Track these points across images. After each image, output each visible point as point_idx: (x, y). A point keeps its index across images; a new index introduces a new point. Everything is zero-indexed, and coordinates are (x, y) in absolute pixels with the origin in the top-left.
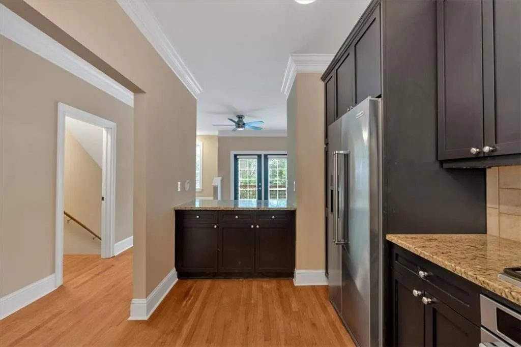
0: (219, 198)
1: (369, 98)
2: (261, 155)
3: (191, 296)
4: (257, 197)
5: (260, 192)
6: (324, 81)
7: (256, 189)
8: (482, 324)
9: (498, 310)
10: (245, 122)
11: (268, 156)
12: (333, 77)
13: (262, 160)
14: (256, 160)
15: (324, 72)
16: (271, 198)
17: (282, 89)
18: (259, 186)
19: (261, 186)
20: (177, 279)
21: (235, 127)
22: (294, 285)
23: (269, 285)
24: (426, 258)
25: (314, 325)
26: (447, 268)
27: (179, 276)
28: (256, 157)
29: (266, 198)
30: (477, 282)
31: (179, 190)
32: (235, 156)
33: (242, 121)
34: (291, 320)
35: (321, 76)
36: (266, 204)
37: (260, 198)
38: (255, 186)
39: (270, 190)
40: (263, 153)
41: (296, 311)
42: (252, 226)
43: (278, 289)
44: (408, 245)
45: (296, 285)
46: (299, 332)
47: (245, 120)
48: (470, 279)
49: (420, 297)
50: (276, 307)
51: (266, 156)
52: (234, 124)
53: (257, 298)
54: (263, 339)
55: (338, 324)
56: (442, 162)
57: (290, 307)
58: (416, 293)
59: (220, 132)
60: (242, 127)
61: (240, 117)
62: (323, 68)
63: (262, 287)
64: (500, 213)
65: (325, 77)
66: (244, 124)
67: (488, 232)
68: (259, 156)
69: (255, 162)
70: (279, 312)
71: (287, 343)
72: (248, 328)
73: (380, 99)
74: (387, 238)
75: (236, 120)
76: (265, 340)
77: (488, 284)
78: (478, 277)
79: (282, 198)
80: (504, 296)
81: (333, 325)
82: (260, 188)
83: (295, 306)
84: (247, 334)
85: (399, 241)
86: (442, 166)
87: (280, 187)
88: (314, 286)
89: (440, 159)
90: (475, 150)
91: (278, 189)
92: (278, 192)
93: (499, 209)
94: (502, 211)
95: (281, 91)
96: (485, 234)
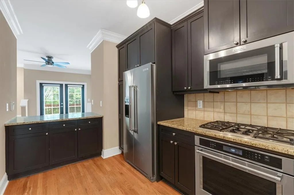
0: (27, 115)
1: (151, 63)
2: (63, 84)
3: (30, 188)
4: (59, 112)
5: (62, 109)
6: (118, 48)
7: (59, 107)
8: (195, 144)
9: (200, 138)
10: (54, 61)
11: (68, 85)
12: (125, 47)
13: (64, 88)
14: (59, 87)
15: (118, 44)
16: (70, 112)
17: (88, 46)
18: (61, 105)
19: (63, 105)
20: (8, 181)
21: (45, 63)
22: (103, 158)
23: (88, 163)
24: (176, 128)
25: (121, 173)
26: (184, 130)
27: (9, 178)
28: (59, 85)
29: (67, 112)
30: (194, 132)
31: (7, 110)
32: (41, 84)
33: (51, 60)
34: (109, 176)
35: (116, 45)
36: (67, 116)
37: (62, 113)
38: (58, 105)
39: (70, 107)
40: (64, 83)
41: (110, 171)
42: (76, 130)
43: (95, 163)
44: (168, 124)
45: (104, 158)
46: (116, 180)
47: (53, 60)
48: (192, 131)
49: (173, 143)
50: (98, 173)
51: (66, 85)
52: (45, 61)
53: (84, 172)
54: (98, 191)
55: (132, 169)
56: (173, 92)
57: (106, 170)
58: (172, 142)
59: (25, 65)
60: (51, 64)
61: (50, 58)
62: (119, 42)
63: (84, 165)
64: (188, 110)
65: (119, 46)
66: (53, 63)
67: (185, 117)
68: (61, 85)
69: (58, 89)
70: (101, 174)
71: (112, 187)
72: (86, 189)
73: (154, 64)
74: (158, 123)
75: (47, 59)
76: (100, 191)
77: (197, 131)
78: (194, 130)
79: (78, 112)
80: (202, 133)
81: (130, 170)
82: (62, 106)
83: (108, 168)
84: (87, 192)
85: (164, 124)
86: (173, 93)
87: (77, 105)
88: (114, 156)
89: (173, 91)
90: (185, 88)
91: (75, 106)
92: (75, 108)
93: (188, 108)
94: (189, 109)
95: (87, 47)
96: (184, 117)
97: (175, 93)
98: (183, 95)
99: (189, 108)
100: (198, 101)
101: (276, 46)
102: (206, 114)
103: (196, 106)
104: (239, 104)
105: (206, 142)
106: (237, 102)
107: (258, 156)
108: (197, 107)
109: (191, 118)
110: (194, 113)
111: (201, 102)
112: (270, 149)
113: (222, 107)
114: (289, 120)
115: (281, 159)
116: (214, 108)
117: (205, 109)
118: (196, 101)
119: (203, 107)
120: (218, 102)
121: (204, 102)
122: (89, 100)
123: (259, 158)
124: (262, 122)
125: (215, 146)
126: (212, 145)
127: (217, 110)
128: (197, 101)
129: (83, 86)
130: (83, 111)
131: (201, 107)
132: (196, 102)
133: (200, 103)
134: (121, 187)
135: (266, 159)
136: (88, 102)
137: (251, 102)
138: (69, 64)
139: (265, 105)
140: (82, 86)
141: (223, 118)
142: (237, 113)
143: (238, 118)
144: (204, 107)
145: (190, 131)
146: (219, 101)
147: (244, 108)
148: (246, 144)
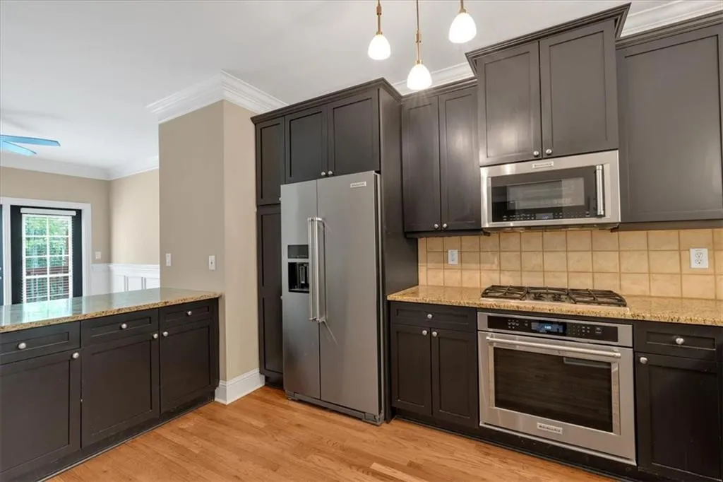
1: (372, 172)
6: (255, 124)
8: (479, 329)
9: (488, 316)
11: (23, 210)
12: (282, 126)
22: (224, 404)
24: (435, 303)
25: (299, 426)
26: (454, 304)
34: (273, 436)
35: (252, 116)
41: (266, 426)
42: (156, 336)
43: (211, 419)
44: (414, 298)
46: (295, 440)
48: (471, 306)
49: (427, 334)
50: (238, 437)
51: (16, 211)
53: (197, 444)
54: (271, 472)
55: (317, 411)
56: (405, 234)
57: (253, 426)
58: (425, 332)
63: (182, 430)
64: (426, 269)
67: (420, 284)
73: (378, 175)
77: (482, 304)
78: (476, 302)
80: (492, 307)
83: (256, 422)
85: (404, 298)
86: (405, 237)
87: (54, 271)
88: (249, 394)
89: (405, 230)
90: (436, 226)
91: (48, 276)
92: (48, 283)
93: (427, 266)
94: (429, 267)
95: (147, 107)
96: (418, 285)
97: (408, 236)
98: (417, 240)
99: (430, 265)
100: (449, 251)
101: (597, 167)
102: (466, 274)
103: (445, 260)
104: (524, 255)
105: (500, 322)
106: (521, 252)
107: (586, 329)
108: (447, 262)
109: (435, 284)
110: (441, 274)
111: (456, 252)
112: (603, 316)
113: (496, 261)
114: (596, 275)
115: (616, 328)
116: (480, 263)
117: (482, 265)
118: (445, 252)
119: (459, 262)
120: (488, 252)
121: (461, 252)
122: (99, 255)
123: (588, 332)
124: (560, 282)
125: (517, 325)
126: (511, 325)
127: (487, 266)
128: (447, 252)
129: (79, 212)
130: (78, 292)
131: (456, 262)
132: (445, 254)
133: (453, 256)
134: (319, 451)
135: (597, 331)
136: (95, 261)
137: (543, 251)
138: (59, 145)
139: (564, 254)
140: (74, 213)
141: (498, 279)
142: (521, 271)
143: (523, 278)
144: (461, 260)
145: (467, 305)
146: (489, 250)
147: (534, 260)
148: (569, 313)
